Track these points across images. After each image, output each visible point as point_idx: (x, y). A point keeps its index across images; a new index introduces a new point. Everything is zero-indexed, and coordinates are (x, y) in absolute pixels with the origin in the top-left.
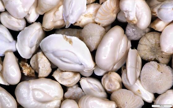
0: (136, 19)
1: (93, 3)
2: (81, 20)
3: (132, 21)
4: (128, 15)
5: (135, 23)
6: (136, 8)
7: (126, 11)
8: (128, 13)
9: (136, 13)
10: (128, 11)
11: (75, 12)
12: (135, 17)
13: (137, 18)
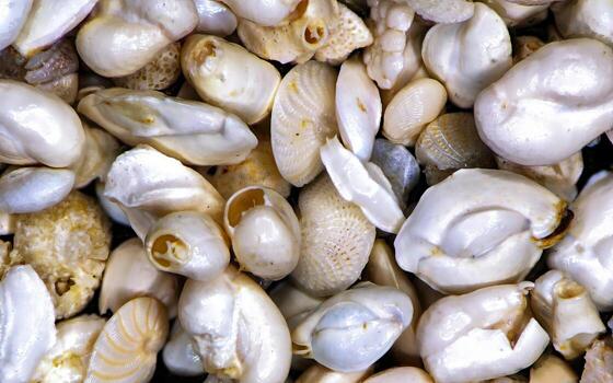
0: (237, 363)
1: (77, 315)
2: (43, 376)
3: (223, 369)
4: (210, 349)
5: (233, 374)
6: (239, 325)
7: (203, 336)
8: (211, 341)
9: (238, 342)
10: (210, 336)
11: (20, 351)
12: (235, 354)
13: (242, 361)
